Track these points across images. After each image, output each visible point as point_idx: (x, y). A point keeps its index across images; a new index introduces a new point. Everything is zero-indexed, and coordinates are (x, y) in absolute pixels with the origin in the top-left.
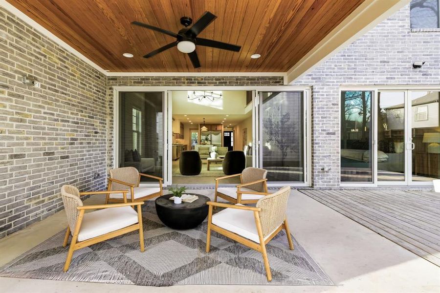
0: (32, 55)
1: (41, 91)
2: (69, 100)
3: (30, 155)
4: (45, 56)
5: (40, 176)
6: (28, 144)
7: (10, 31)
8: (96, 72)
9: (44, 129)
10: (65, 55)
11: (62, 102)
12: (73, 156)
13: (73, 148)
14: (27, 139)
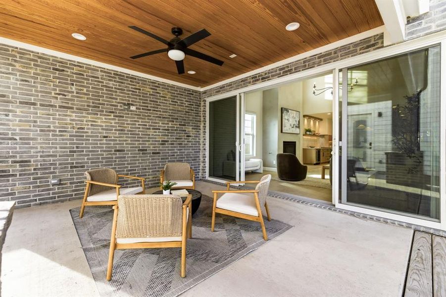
0: (130, 91)
1: (136, 112)
2: (160, 114)
3: (127, 151)
4: (140, 89)
5: (136, 163)
6: (126, 144)
7: (115, 81)
8: (189, 91)
9: (139, 134)
10: (157, 85)
11: (153, 117)
12: (163, 153)
13: (164, 147)
14: (126, 141)
